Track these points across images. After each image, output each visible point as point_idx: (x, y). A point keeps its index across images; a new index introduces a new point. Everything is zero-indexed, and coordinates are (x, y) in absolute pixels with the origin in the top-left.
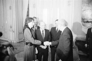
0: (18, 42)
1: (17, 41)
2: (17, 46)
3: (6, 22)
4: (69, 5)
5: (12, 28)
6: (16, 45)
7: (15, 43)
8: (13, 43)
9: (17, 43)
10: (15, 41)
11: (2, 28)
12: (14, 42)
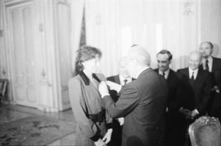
0: (61, 109)
1: (59, 108)
2: (59, 119)
3: (33, 63)
4: (188, 12)
5: (46, 77)
6: (57, 117)
7: (55, 113)
8: (50, 113)
9: (60, 112)
10: (54, 107)
11: (24, 77)
12: (52, 110)
